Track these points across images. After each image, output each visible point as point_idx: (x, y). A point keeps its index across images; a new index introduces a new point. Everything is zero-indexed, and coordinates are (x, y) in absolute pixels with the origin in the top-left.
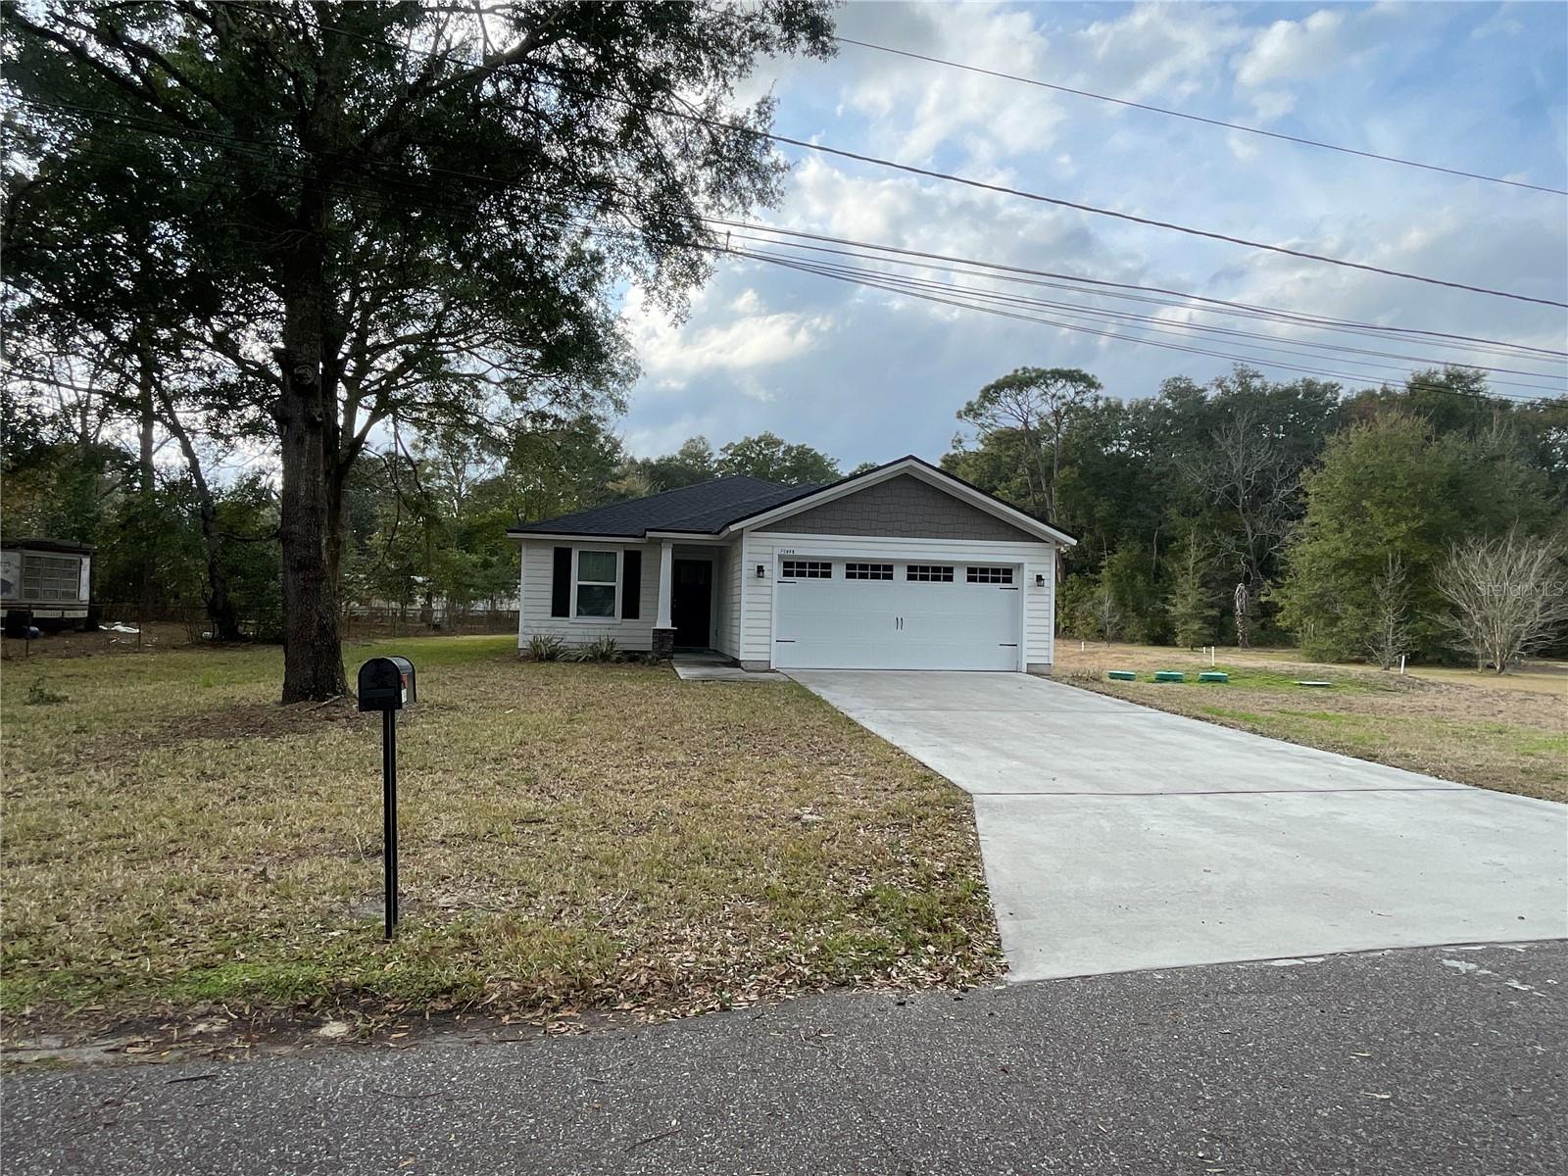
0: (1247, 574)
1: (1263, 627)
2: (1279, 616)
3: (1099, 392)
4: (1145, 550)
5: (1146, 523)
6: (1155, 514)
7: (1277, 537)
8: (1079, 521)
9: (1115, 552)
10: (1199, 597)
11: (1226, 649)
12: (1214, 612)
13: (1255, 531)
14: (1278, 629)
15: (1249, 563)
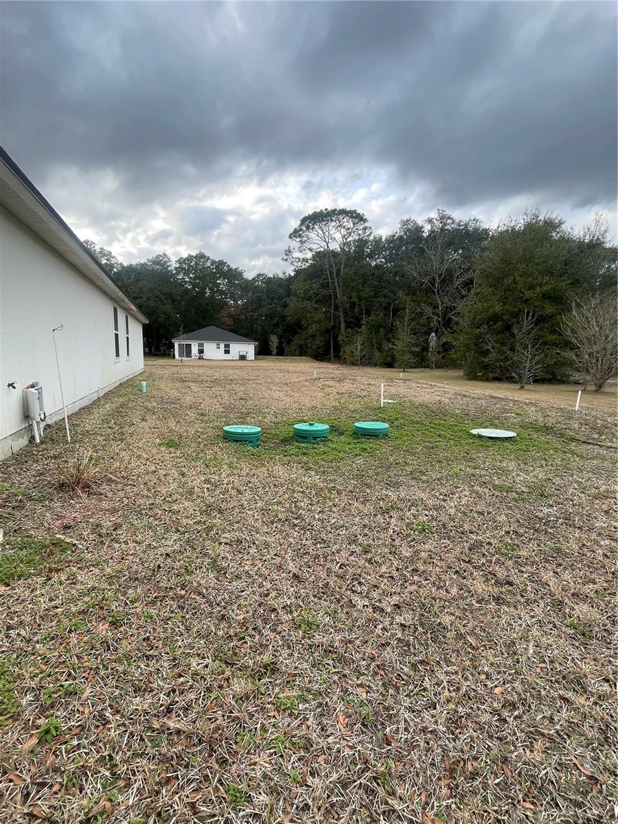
0: (437, 328)
1: (444, 357)
2: (452, 351)
3: (366, 224)
4: (385, 315)
5: (388, 300)
6: (392, 295)
7: (454, 307)
8: (353, 300)
9: (370, 316)
10: (410, 340)
11: (423, 369)
12: (417, 349)
13: (443, 303)
14: (451, 359)
15: (439, 322)
